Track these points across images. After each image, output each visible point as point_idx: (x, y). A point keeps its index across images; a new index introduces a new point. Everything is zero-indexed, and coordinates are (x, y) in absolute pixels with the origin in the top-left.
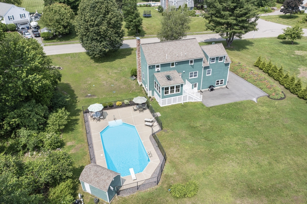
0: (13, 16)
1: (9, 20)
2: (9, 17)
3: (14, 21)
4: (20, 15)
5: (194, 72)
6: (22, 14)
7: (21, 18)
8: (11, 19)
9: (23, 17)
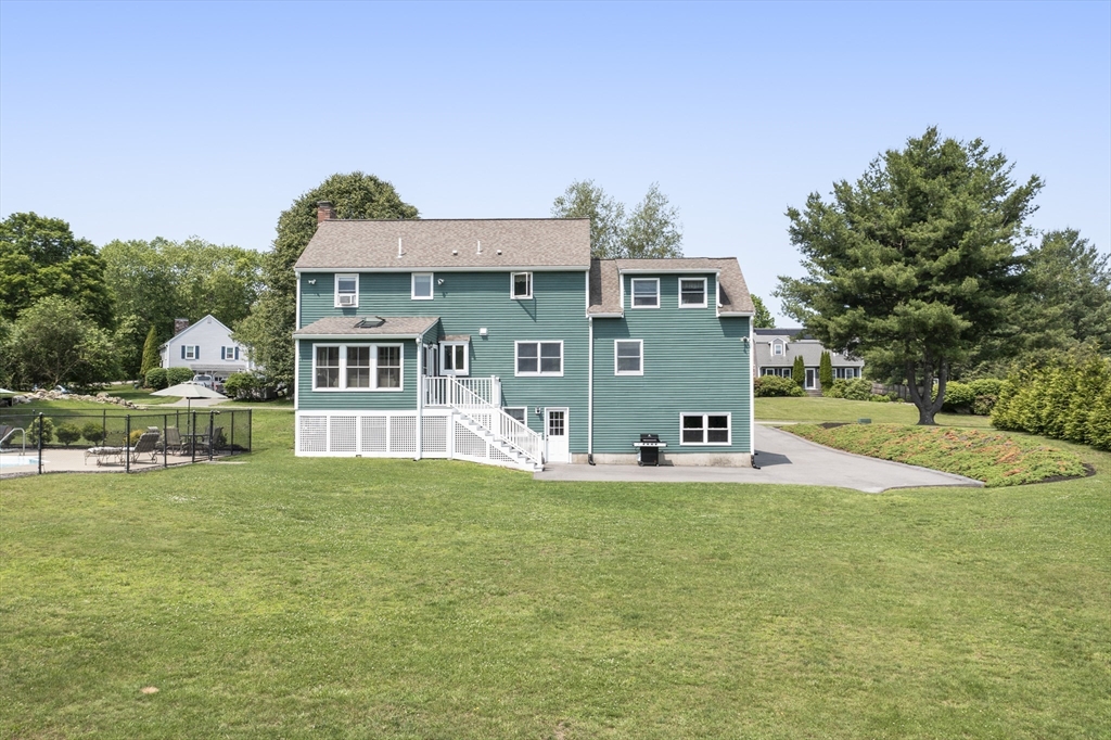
0: (197, 348)
1: (183, 357)
2: (183, 347)
3: (197, 362)
4: (223, 348)
5: (539, 342)
6: (230, 346)
7: (223, 357)
8: (190, 355)
9: (231, 356)
